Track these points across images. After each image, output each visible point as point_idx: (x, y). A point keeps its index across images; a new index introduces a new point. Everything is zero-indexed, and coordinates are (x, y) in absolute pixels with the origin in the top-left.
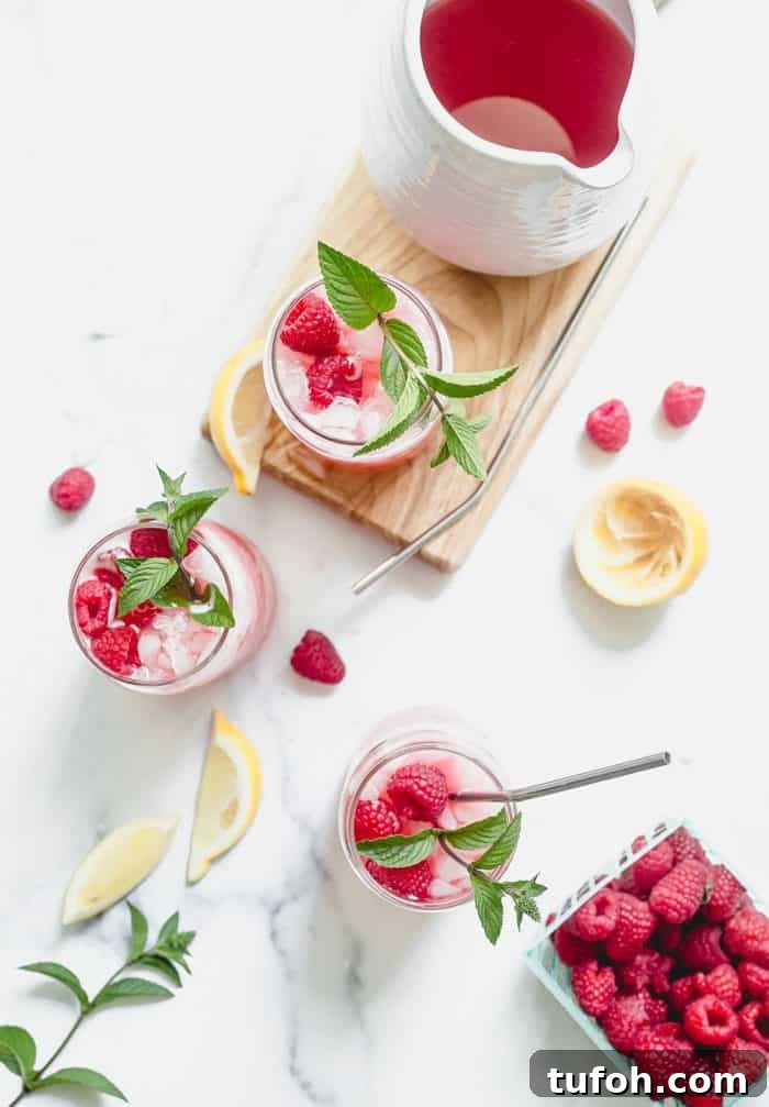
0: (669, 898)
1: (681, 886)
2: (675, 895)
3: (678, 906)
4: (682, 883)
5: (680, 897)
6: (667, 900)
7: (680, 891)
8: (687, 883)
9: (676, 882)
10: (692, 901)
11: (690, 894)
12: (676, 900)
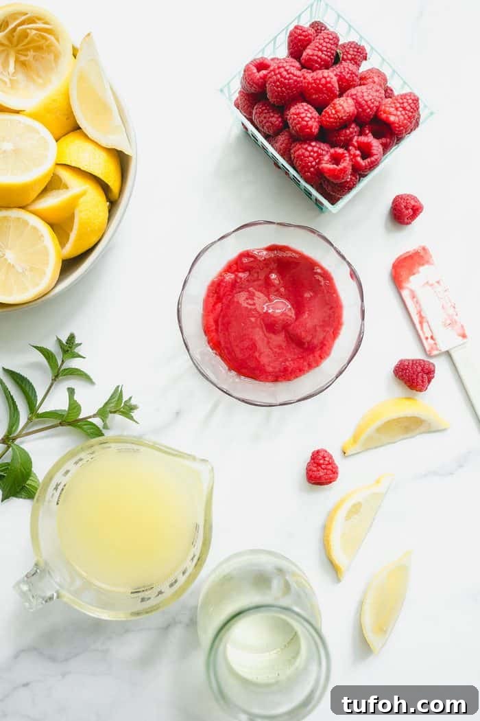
0: (313, 55)
1: (320, 47)
2: (316, 53)
3: (319, 60)
4: (321, 44)
5: (320, 53)
6: (311, 57)
7: (320, 50)
8: (325, 44)
9: (317, 44)
10: (329, 57)
11: (326, 51)
12: (317, 56)
